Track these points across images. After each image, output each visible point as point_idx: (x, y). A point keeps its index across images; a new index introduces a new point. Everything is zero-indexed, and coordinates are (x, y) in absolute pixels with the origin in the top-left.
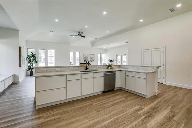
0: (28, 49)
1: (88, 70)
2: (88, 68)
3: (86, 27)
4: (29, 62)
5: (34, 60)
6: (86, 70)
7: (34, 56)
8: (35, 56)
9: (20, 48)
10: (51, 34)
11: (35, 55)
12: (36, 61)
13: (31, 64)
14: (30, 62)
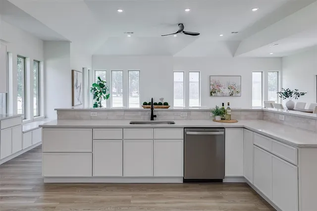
0: (95, 71)
1: (156, 120)
2: (155, 116)
3: (187, 10)
4: (94, 98)
5: (103, 92)
6: (152, 119)
7: (102, 86)
8: (105, 84)
9: (73, 71)
10: (129, 37)
11: (104, 82)
12: (107, 94)
13: (98, 100)
14: (97, 98)
